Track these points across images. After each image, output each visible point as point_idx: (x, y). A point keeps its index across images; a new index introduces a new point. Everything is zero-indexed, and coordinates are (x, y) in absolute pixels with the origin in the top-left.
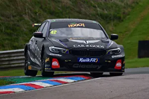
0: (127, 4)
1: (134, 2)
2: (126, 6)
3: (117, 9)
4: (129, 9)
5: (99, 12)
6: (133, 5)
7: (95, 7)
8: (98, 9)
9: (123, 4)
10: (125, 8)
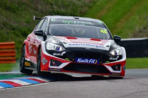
0: (84, 3)
1: (91, 2)
2: (83, 5)
3: (75, 8)
4: (86, 9)
5: (56, 10)
6: (91, 4)
7: (52, 4)
8: (55, 7)
9: (80, 3)
10: (82, 7)
